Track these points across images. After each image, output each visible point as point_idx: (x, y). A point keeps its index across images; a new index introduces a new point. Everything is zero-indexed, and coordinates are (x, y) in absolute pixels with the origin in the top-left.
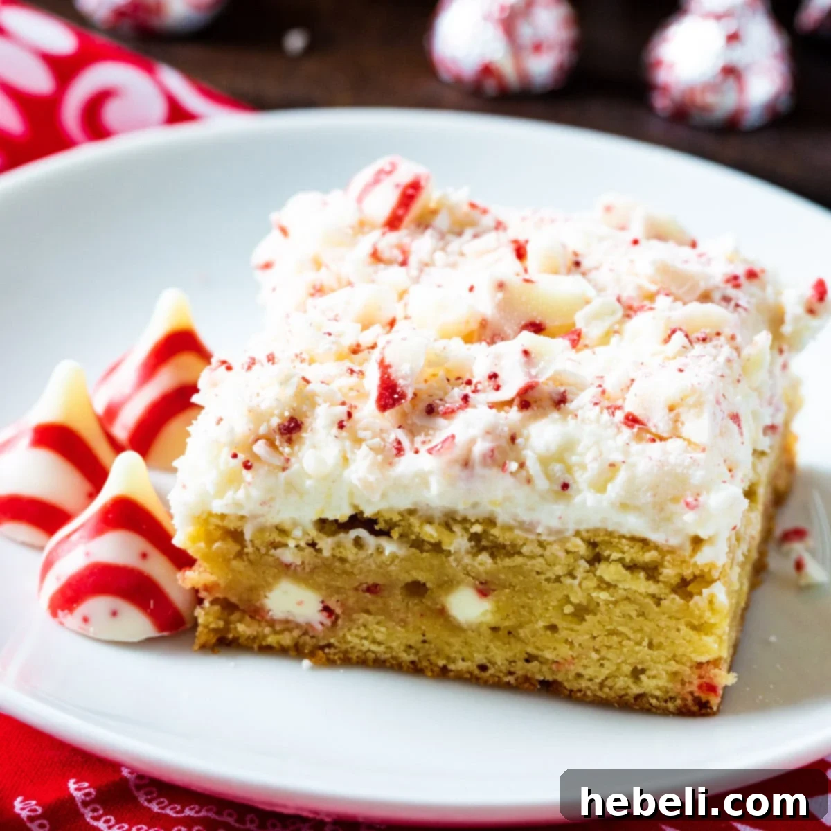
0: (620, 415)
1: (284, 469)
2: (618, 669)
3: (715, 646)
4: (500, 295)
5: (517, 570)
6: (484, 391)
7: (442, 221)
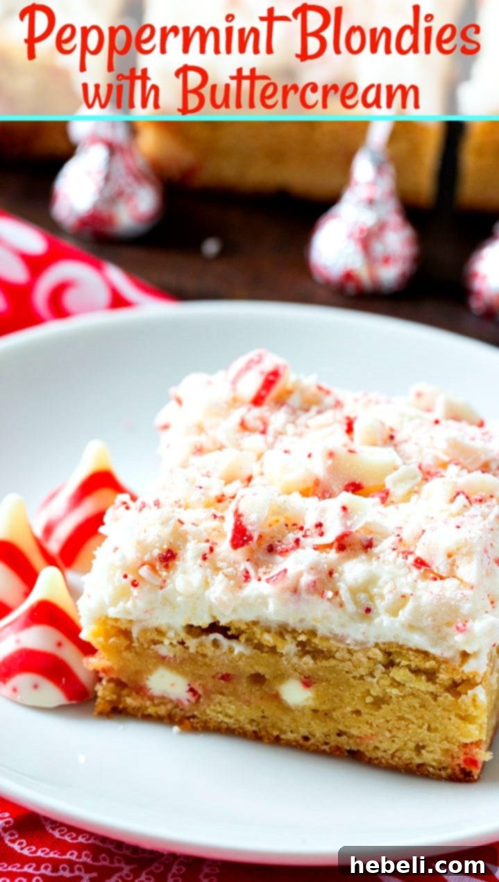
0: (411, 559)
1: (162, 588)
2: (405, 744)
3: (477, 732)
4: (330, 462)
5: (332, 670)
6: (311, 536)
7: (294, 400)
